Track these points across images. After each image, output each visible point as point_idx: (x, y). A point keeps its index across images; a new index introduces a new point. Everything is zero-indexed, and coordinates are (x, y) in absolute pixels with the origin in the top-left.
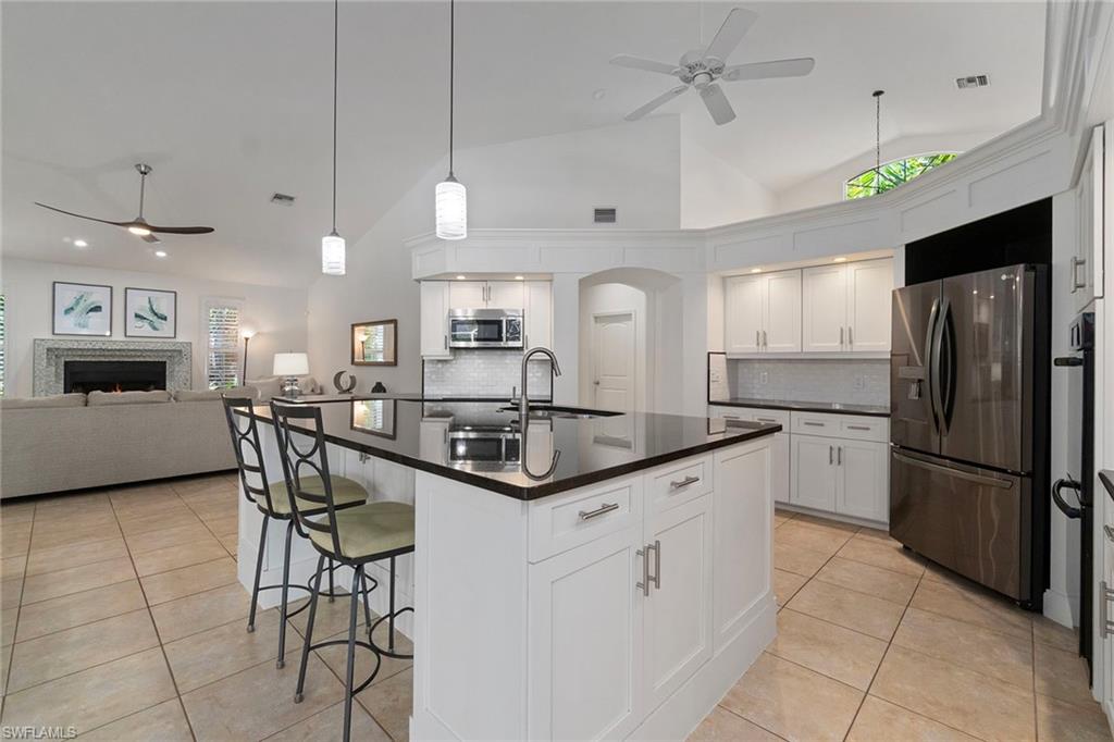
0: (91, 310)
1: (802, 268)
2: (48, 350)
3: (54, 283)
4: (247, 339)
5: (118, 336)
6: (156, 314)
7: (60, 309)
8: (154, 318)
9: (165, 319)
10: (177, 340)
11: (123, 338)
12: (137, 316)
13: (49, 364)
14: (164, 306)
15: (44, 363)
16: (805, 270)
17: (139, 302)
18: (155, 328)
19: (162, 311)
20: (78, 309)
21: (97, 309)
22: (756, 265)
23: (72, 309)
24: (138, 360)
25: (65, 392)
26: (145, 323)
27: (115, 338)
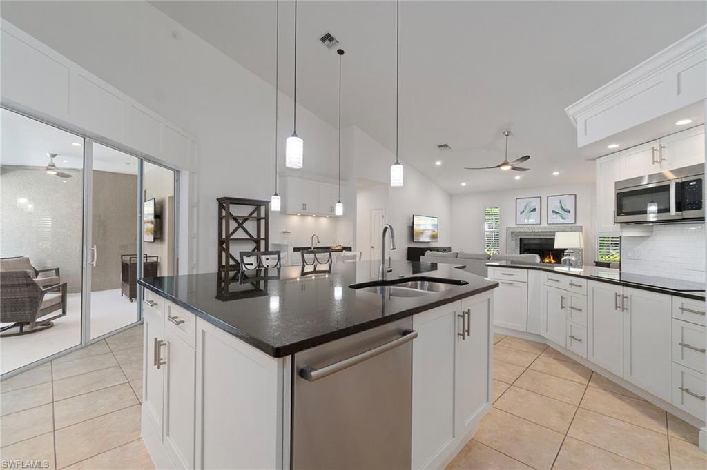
0: (532, 211)
2: (512, 232)
3: (516, 199)
5: (544, 224)
6: (564, 210)
7: (518, 213)
8: (563, 212)
9: (569, 212)
10: (577, 225)
11: (546, 225)
12: (553, 212)
13: (512, 240)
14: (569, 205)
15: (510, 239)
17: (554, 204)
18: (563, 218)
19: (567, 207)
20: (526, 211)
21: (534, 210)
23: (524, 211)
25: (521, 254)
26: (558, 215)
27: (542, 225)
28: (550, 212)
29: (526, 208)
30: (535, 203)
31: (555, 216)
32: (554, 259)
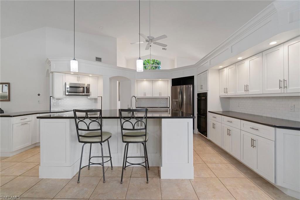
1: (152, 80)
16: (153, 81)
22: (145, 79)
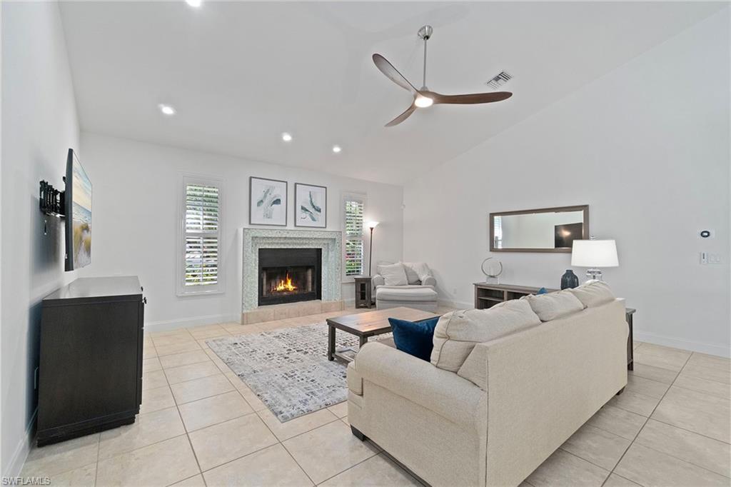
0: (274, 203)
3: (251, 178)
4: (372, 229)
5: (291, 226)
6: (314, 207)
7: (254, 202)
8: (312, 210)
9: (320, 211)
10: (327, 230)
11: (293, 228)
12: (302, 208)
14: (319, 200)
15: (250, 250)
17: (303, 196)
18: (314, 220)
19: (319, 204)
20: (266, 202)
21: (277, 202)
23: (262, 201)
24: (305, 247)
26: (307, 215)
27: (288, 228)
28: (299, 208)
29: (265, 196)
30: (279, 191)
31: (304, 215)
32: (292, 284)
